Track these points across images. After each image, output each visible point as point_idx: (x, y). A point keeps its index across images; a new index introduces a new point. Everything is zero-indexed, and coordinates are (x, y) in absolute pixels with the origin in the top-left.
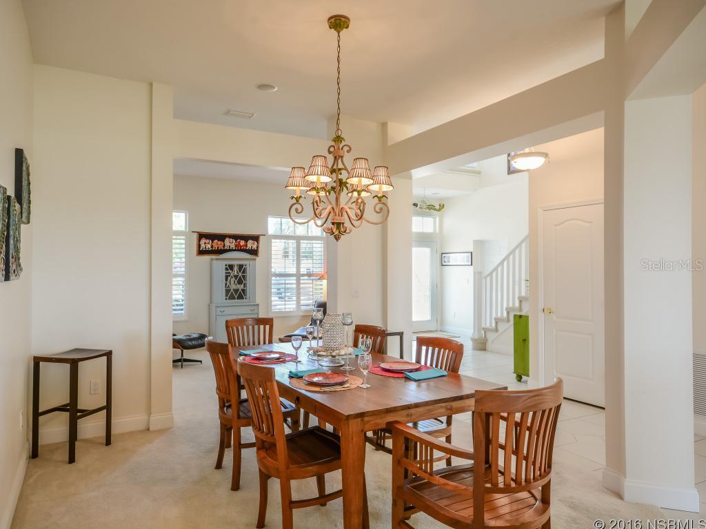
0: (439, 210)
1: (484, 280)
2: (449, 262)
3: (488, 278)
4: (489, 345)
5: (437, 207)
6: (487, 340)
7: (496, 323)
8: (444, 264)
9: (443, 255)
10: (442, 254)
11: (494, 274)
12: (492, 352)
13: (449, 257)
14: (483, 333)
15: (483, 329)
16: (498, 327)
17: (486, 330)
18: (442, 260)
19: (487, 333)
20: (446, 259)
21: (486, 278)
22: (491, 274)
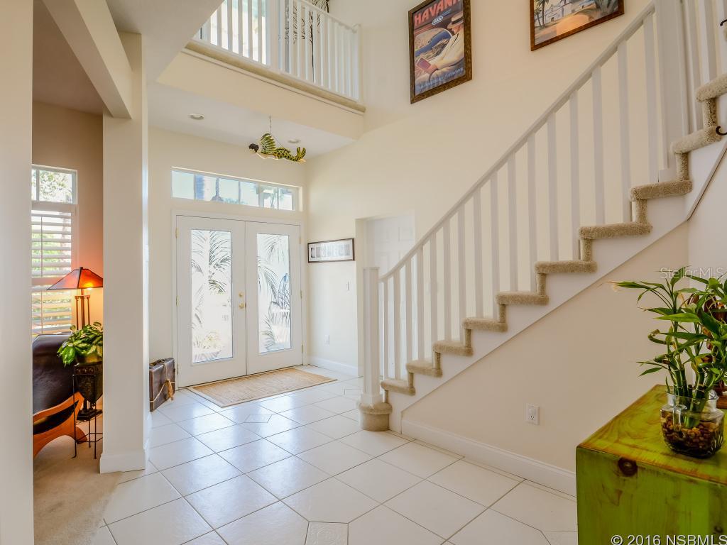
0: (297, 159)
1: (382, 285)
2: (319, 256)
3: (391, 280)
4: (396, 420)
5: (294, 154)
6: (390, 409)
7: (411, 375)
8: (311, 260)
9: (311, 246)
10: (309, 244)
11: (403, 271)
12: (401, 435)
13: (319, 249)
14: (382, 392)
15: (383, 385)
16: (416, 386)
17: (388, 388)
18: (309, 254)
19: (390, 393)
20: (314, 252)
21: (385, 279)
22: (395, 272)
